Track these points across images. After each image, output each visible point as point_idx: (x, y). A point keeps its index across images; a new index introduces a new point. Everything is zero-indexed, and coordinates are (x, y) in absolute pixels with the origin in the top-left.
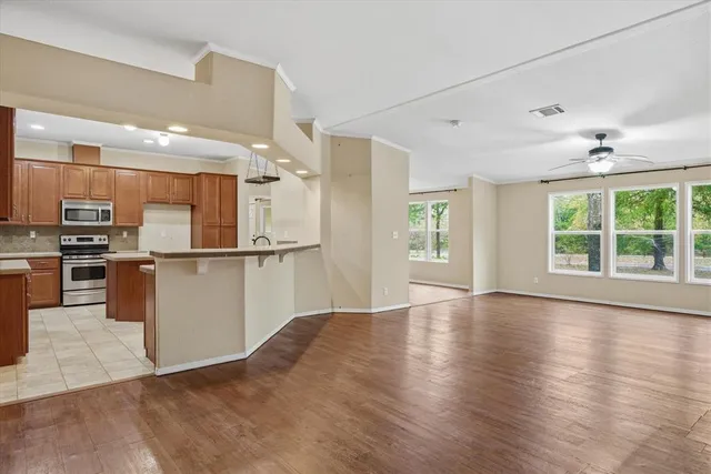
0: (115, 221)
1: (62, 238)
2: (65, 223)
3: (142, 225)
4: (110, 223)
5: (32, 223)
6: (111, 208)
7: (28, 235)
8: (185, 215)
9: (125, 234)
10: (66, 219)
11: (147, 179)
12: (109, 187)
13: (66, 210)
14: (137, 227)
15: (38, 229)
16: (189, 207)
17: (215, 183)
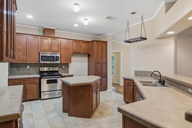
0: (61, 61)
1: (40, 68)
2: (41, 62)
3: (71, 63)
4: (58, 62)
5: (28, 62)
6: (59, 55)
7: (27, 67)
8: (86, 59)
9: (64, 66)
10: (42, 60)
11: (73, 43)
12: (58, 47)
13: (42, 56)
14: (68, 64)
15: (30, 65)
16: (87, 55)
17: (99, 45)
